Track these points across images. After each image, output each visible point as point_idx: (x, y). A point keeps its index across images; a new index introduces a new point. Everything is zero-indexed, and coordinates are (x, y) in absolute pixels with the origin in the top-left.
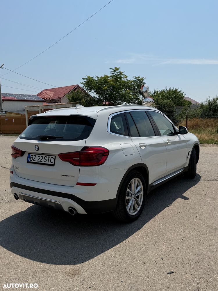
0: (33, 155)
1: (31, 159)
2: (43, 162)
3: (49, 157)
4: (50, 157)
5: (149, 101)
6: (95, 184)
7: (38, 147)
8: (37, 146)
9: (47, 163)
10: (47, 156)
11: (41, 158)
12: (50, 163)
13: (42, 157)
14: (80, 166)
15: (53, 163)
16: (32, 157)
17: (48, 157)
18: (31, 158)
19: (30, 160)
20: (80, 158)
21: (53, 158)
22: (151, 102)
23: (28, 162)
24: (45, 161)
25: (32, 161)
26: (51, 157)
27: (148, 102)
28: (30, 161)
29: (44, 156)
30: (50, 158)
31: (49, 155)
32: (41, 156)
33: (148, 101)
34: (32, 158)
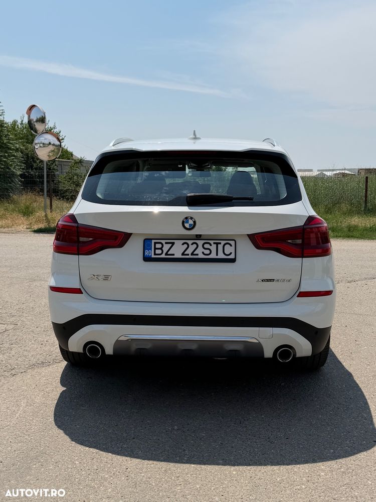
0: (163, 242)
1: (158, 252)
2: (201, 256)
3: (217, 244)
4: (220, 243)
5: (47, 142)
6: (329, 293)
7: (195, 222)
8: (192, 218)
9: (213, 256)
10: (211, 242)
11: (193, 247)
12: (221, 256)
13: (195, 246)
14: (303, 257)
15: (232, 256)
16: (158, 246)
17: (214, 243)
18: (155, 249)
19: (155, 254)
20: (303, 241)
21: (231, 246)
22: (50, 143)
23: (147, 259)
24: (207, 252)
25: (163, 256)
26: (223, 242)
27: (43, 144)
28: (153, 256)
29: (200, 243)
30: (220, 247)
31: (217, 240)
32: (190, 242)
33: (43, 142)
34: (161, 249)
